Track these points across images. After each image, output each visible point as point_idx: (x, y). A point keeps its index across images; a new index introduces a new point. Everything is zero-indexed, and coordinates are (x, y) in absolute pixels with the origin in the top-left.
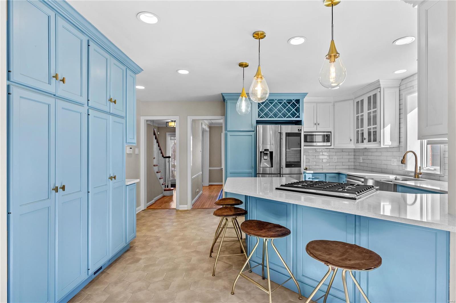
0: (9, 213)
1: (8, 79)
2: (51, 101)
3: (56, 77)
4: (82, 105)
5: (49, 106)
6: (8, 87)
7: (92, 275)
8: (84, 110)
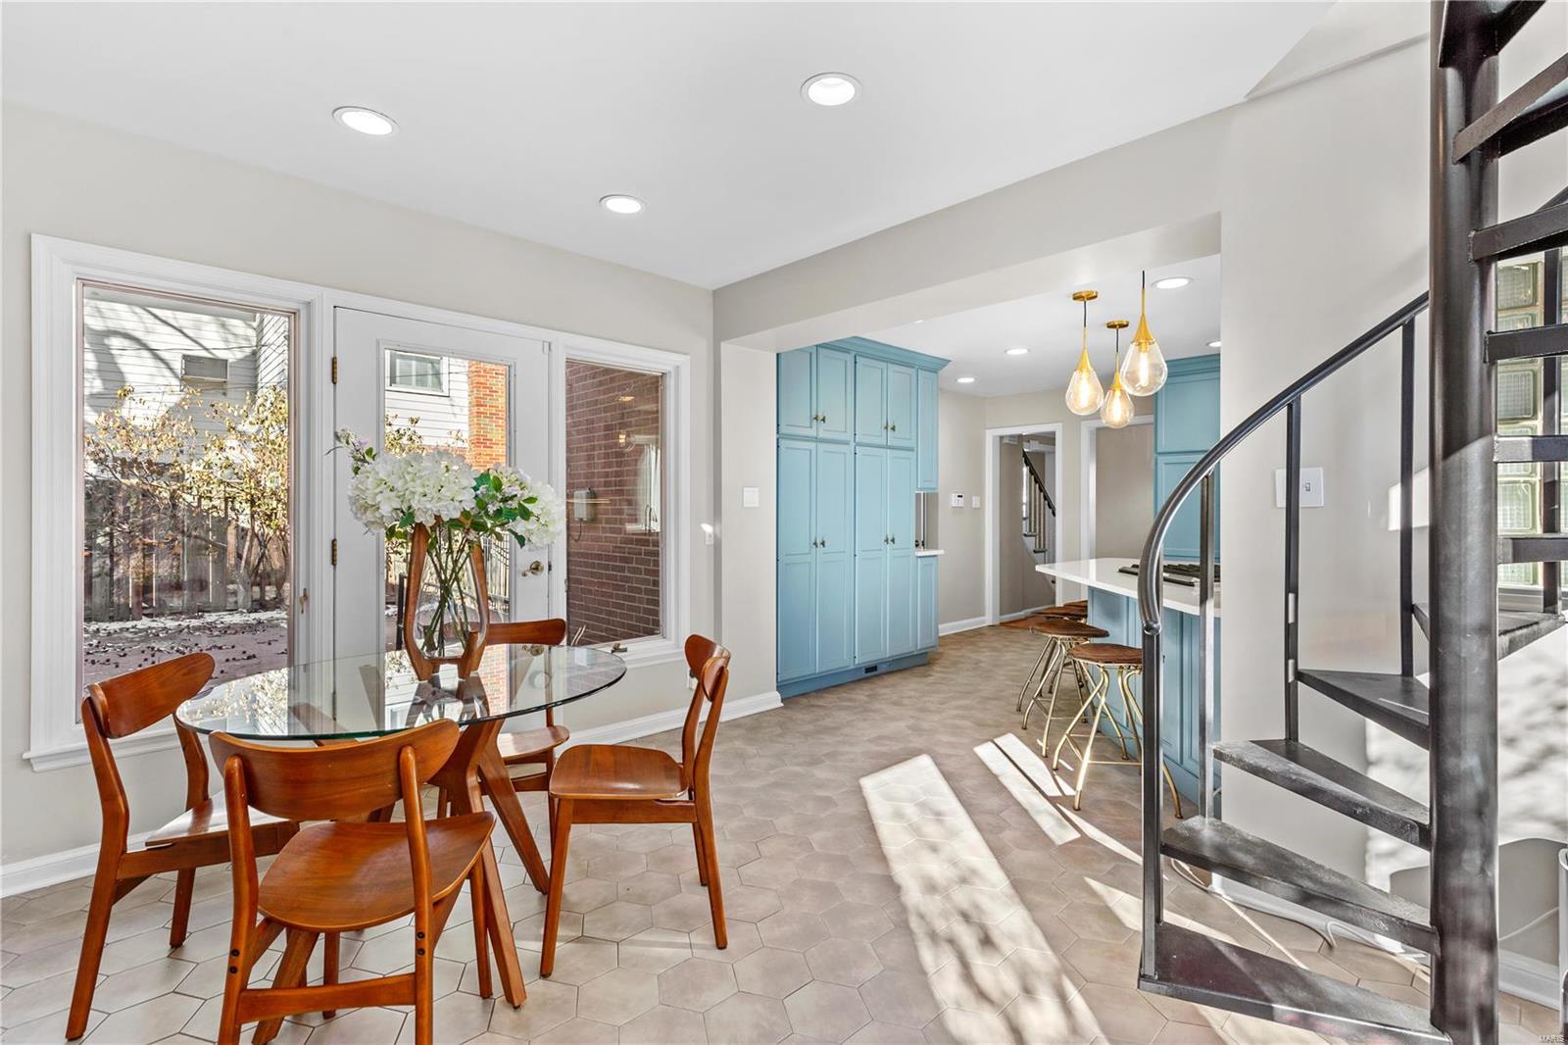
0: (778, 560)
1: (778, 433)
2: (812, 445)
3: (816, 418)
4: (846, 443)
5: (810, 451)
6: (778, 440)
7: (861, 668)
8: (849, 449)
